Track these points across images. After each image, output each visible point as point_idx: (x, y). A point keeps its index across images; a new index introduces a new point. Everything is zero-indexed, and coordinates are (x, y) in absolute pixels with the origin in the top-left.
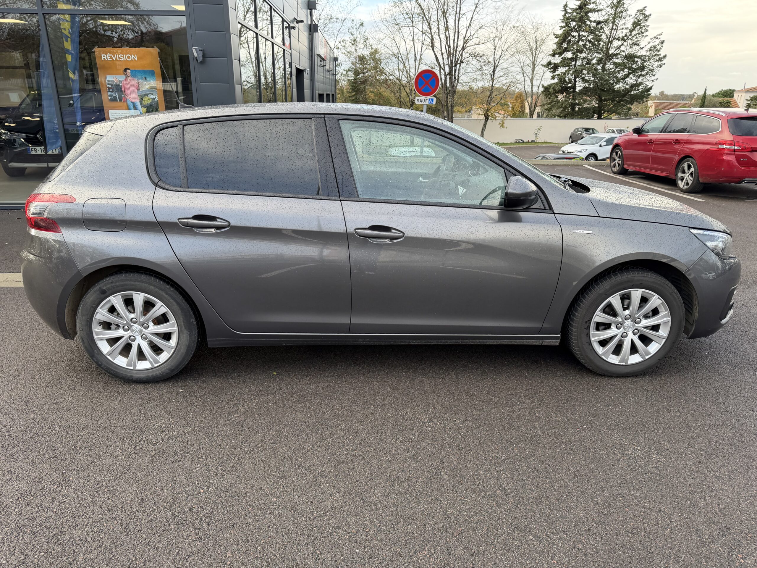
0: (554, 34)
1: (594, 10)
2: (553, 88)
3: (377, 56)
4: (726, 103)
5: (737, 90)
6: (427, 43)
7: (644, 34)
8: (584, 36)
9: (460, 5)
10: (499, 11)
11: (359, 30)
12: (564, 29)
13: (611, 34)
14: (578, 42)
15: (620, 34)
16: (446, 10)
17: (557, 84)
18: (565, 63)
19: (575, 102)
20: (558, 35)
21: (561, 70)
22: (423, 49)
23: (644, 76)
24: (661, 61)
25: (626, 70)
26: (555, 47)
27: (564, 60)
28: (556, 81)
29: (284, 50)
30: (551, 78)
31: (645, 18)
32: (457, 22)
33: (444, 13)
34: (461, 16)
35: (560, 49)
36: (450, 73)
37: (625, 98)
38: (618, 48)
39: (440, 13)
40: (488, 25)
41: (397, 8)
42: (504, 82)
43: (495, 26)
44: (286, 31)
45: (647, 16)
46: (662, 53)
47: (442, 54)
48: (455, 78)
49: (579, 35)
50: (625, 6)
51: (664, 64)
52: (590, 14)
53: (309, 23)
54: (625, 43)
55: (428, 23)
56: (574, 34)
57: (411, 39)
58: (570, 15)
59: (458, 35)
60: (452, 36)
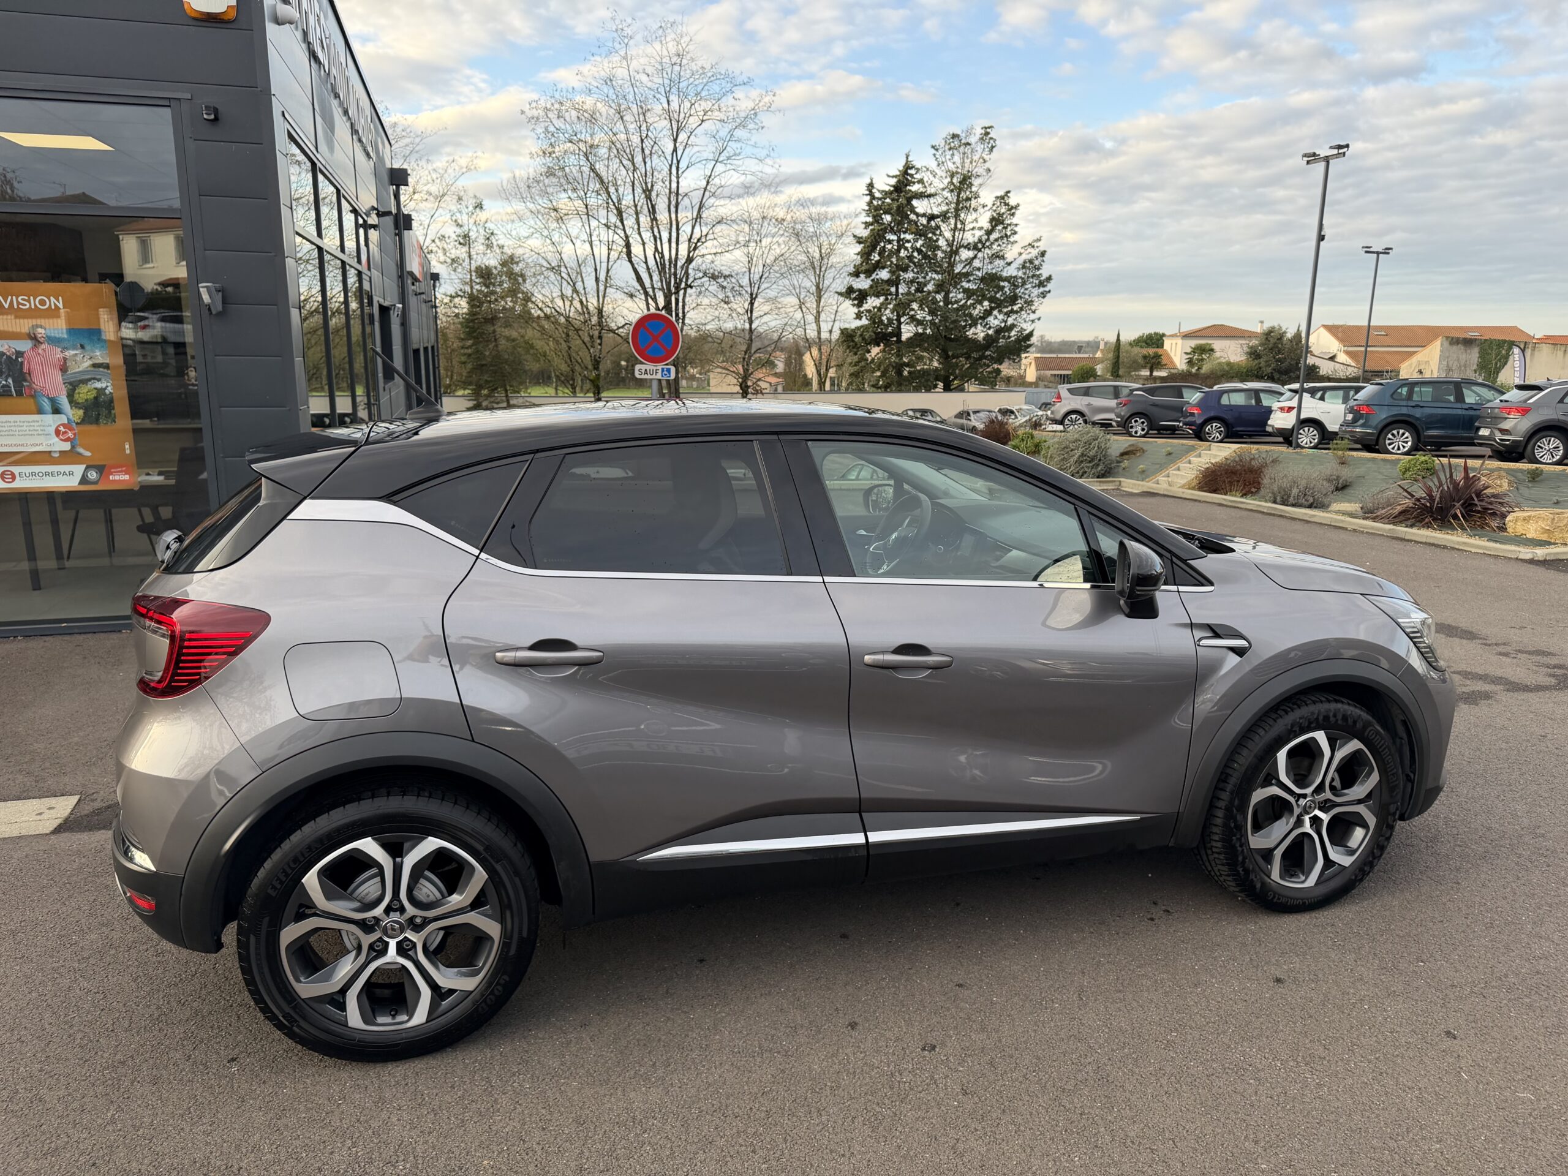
0: (855, 236)
1: (920, 196)
2: (861, 335)
3: (517, 269)
4: (1154, 357)
5: (1167, 333)
6: (618, 248)
7: (1012, 239)
8: (908, 241)
9: (678, 177)
11: (474, 216)
12: (871, 227)
13: (953, 237)
14: (898, 251)
15: (970, 237)
16: (649, 186)
17: (867, 327)
18: (878, 289)
19: (901, 362)
20: (861, 238)
21: (872, 302)
22: (611, 261)
23: (1016, 312)
24: (1043, 286)
25: (986, 303)
26: (858, 260)
27: (876, 283)
28: (864, 321)
29: (360, 273)
30: (855, 316)
31: (1010, 210)
32: (673, 209)
33: (648, 192)
34: (680, 198)
35: (867, 263)
36: (667, 306)
37: (988, 353)
38: (970, 262)
39: (638, 190)
40: (733, 218)
42: (773, 324)
44: (362, 234)
45: (1012, 208)
46: (1044, 272)
47: (648, 268)
48: (677, 315)
49: (899, 237)
50: (974, 189)
51: (1049, 291)
52: (915, 202)
54: (980, 255)
55: (618, 210)
56: (890, 236)
57: (585, 237)
58: (880, 202)
59: (678, 234)
60: (665, 236)
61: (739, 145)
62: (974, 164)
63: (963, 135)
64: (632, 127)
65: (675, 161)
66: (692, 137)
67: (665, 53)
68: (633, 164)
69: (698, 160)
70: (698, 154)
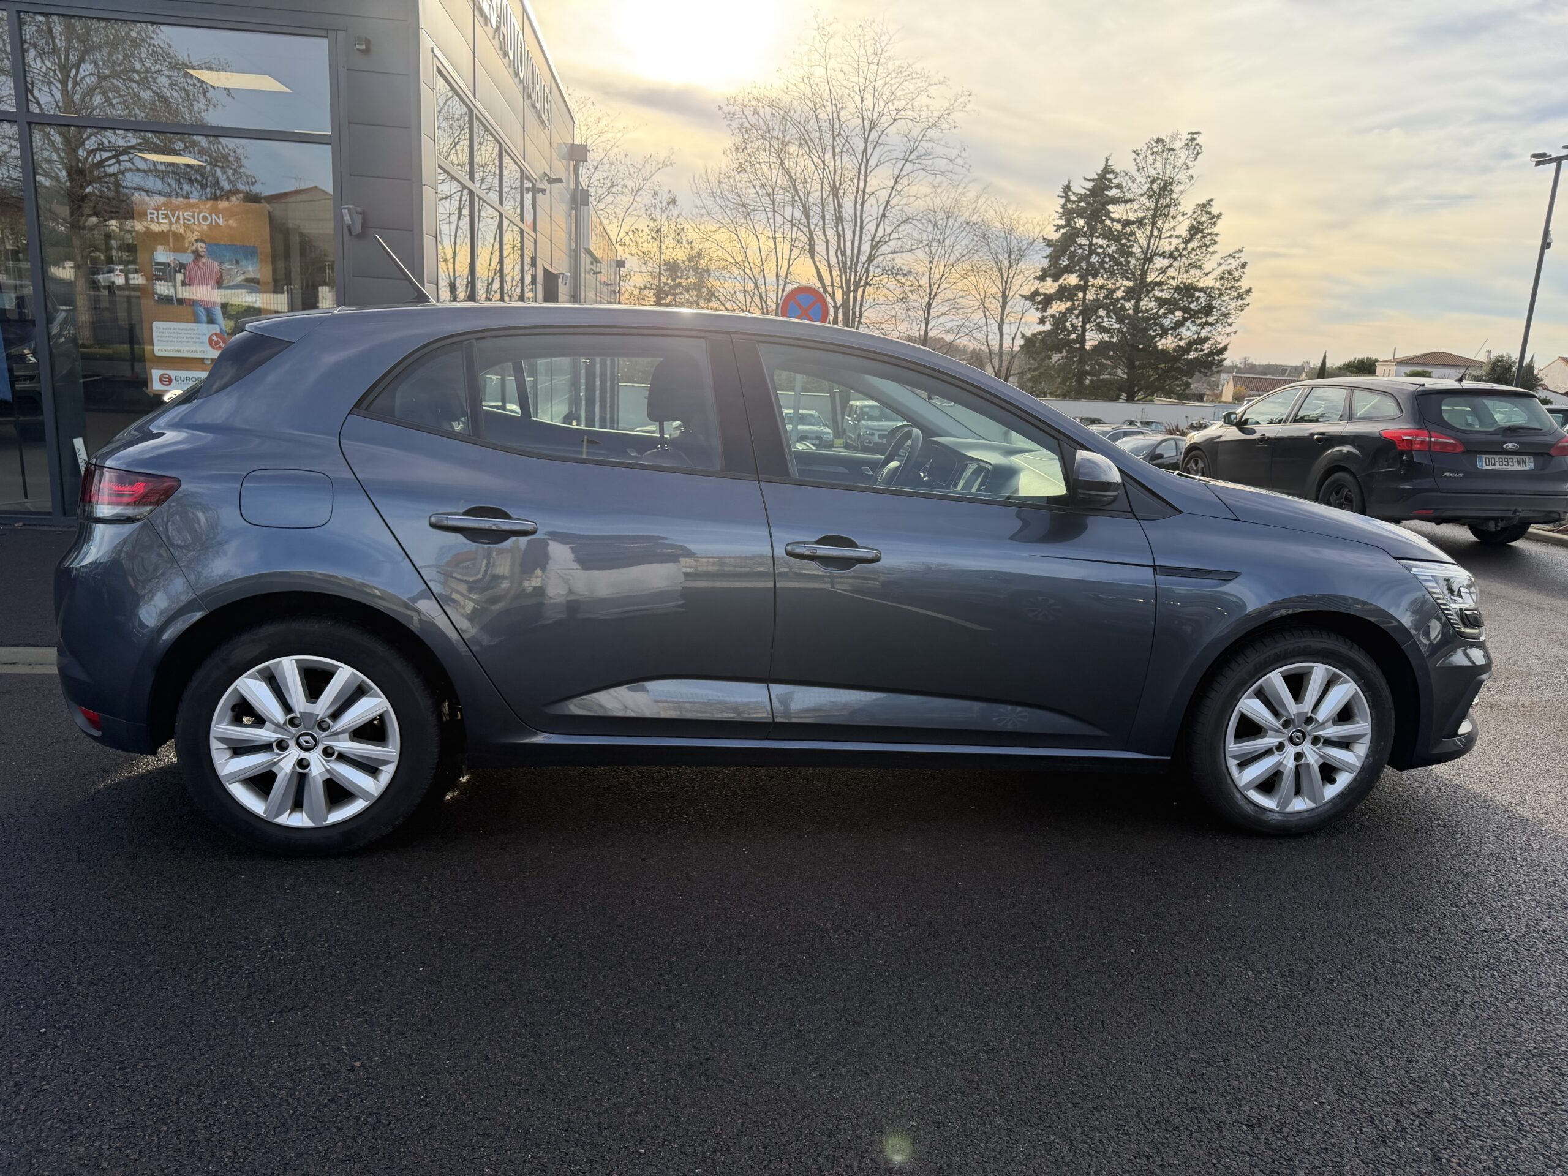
0: (1044, 239)
1: (1115, 201)
2: (1043, 340)
3: (703, 263)
5: (1381, 359)
6: (801, 245)
7: (1211, 249)
8: (1101, 247)
9: (866, 176)
10: (939, 190)
11: (667, 212)
12: (1062, 231)
13: (1149, 244)
14: (1090, 255)
15: (1166, 246)
16: (838, 184)
17: (1049, 333)
19: (1083, 369)
20: (1052, 241)
21: (1058, 307)
22: (792, 257)
23: (1211, 325)
24: (1242, 299)
25: (1179, 314)
26: (1045, 263)
27: (1063, 288)
28: (1048, 326)
29: (522, 232)
30: (1038, 321)
31: (1211, 219)
32: (859, 207)
33: (835, 190)
34: (867, 196)
35: (1055, 267)
36: (846, 303)
37: (1178, 365)
38: (1164, 271)
39: (826, 188)
40: (918, 218)
41: (744, 175)
42: (949, 325)
43: (933, 220)
44: (528, 197)
45: (1214, 217)
46: (1244, 285)
47: (830, 267)
48: (854, 313)
49: (1091, 244)
50: (1174, 196)
51: (1248, 305)
52: (1110, 207)
53: (572, 186)
54: (1176, 264)
55: (804, 206)
56: (1082, 241)
57: (769, 234)
58: (1074, 206)
59: (861, 233)
60: (849, 234)
61: (930, 145)
62: (1177, 170)
63: (1167, 140)
64: (825, 125)
65: (864, 160)
66: (883, 136)
67: (863, 52)
68: (824, 162)
69: (887, 159)
70: (888, 153)
